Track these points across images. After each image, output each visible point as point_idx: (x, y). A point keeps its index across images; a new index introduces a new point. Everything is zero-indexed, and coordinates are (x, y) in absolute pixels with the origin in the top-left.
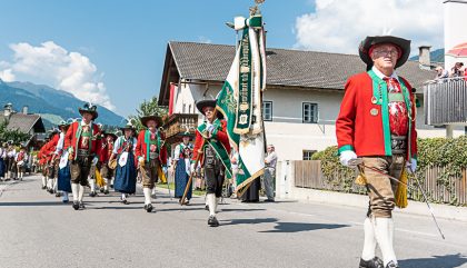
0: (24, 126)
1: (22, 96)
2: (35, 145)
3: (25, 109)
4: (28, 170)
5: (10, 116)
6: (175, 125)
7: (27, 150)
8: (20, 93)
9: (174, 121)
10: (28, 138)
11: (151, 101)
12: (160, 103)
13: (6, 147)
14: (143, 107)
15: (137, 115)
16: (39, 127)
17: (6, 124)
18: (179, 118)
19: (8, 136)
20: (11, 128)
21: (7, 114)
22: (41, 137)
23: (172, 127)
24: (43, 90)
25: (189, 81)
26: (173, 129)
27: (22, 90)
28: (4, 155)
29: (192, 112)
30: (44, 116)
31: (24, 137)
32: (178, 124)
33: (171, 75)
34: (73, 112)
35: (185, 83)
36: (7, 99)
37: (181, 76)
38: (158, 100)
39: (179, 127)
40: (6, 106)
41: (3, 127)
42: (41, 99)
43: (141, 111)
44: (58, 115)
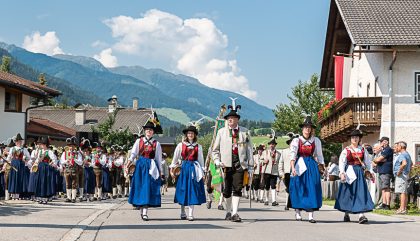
1: (130, 85)
3: (135, 102)
5: (115, 113)
6: (346, 115)
8: (124, 82)
9: (344, 109)
11: (309, 83)
12: (323, 84)
13: (112, 153)
14: (297, 92)
15: (288, 103)
17: (111, 123)
18: (352, 103)
19: (114, 138)
20: (117, 129)
21: (111, 110)
23: (341, 119)
24: (157, 75)
25: (366, 49)
26: (344, 121)
27: (129, 77)
28: (110, 164)
29: (372, 95)
30: (160, 112)
32: (350, 112)
33: (338, 42)
34: (199, 104)
35: (360, 52)
36: (111, 90)
37: (353, 42)
38: (319, 80)
39: (352, 117)
40: (110, 100)
41: (107, 128)
42: (154, 88)
43: (294, 98)
44: (179, 109)
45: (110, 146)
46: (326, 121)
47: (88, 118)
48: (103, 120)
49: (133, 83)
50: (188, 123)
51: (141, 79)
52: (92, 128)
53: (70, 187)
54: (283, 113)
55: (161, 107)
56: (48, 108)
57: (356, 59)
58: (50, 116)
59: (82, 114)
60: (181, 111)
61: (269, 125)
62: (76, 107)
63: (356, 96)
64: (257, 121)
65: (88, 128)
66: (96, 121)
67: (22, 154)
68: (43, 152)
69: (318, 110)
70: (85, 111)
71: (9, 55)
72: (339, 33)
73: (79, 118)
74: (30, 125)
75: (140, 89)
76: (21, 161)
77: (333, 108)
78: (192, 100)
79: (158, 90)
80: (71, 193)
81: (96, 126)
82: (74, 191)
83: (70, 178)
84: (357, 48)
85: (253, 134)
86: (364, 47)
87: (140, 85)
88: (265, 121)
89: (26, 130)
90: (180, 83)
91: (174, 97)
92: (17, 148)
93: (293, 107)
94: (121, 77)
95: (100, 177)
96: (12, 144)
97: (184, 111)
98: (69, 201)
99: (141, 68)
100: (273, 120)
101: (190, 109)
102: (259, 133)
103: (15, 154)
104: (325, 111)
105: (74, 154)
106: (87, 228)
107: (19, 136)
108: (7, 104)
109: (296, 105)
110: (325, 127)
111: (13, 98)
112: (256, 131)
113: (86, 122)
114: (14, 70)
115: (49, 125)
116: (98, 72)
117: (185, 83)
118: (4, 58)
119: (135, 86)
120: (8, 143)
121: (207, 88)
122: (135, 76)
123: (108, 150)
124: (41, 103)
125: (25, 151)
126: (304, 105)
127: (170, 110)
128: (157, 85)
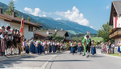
0: (62, 35)
1: (60, 24)
2: (65, 41)
3: (62, 29)
4: (64, 50)
5: (57, 31)
6: (116, 32)
7: (63, 43)
8: (59, 23)
9: (115, 31)
11: (106, 24)
12: (110, 24)
13: (56, 42)
14: (103, 26)
15: (101, 29)
16: (67, 35)
17: (56, 34)
19: (56, 38)
20: (57, 35)
21: (56, 31)
22: (67, 38)
23: (114, 33)
24: (68, 22)
26: (115, 34)
27: (60, 22)
28: (55, 45)
30: (68, 31)
31: (62, 38)
32: (117, 31)
33: (114, 13)
34: (78, 29)
36: (55, 26)
37: (118, 14)
38: (109, 23)
39: (117, 33)
40: (55, 28)
41: (55, 35)
43: (103, 28)
44: (73, 30)
45: (55, 40)
46: (111, 34)
47: (50, 33)
48: (54, 33)
49: (61, 24)
50: (75, 34)
51: (63, 23)
52: (51, 35)
53: (46, 51)
54: (100, 31)
55: (68, 30)
56: (39, 30)
57: (118, 18)
58: (40, 32)
59: (48, 32)
61: (96, 35)
62: (47, 30)
63: (118, 27)
64: (93, 33)
65: (50, 35)
66: (52, 34)
67: (33, 42)
68: (39, 42)
69: (109, 31)
70: (49, 31)
71: (30, 17)
72: (114, 11)
73: (48, 33)
74: (35, 35)
75: (63, 25)
76: (33, 44)
77: (112, 30)
78: (76, 28)
80: (46, 52)
81: (52, 35)
82: (47, 52)
83: (46, 48)
84: (118, 15)
85: (92, 37)
86: (120, 15)
87: (63, 24)
88: (95, 33)
89: (34, 36)
91: (72, 27)
92: (32, 41)
93: (102, 30)
94: (58, 22)
95: (53, 48)
96: (31, 40)
98: (46, 54)
99: (63, 20)
100: (97, 33)
101: (76, 30)
102: (94, 36)
103: (31, 42)
104: (111, 31)
105: (46, 42)
106: (50, 61)
107: (32, 38)
108: (29, 29)
109: (103, 29)
110: (110, 35)
111: (30, 28)
112: (93, 36)
113: (49, 34)
114: (31, 20)
115: (40, 35)
116: (53, 21)
117: (75, 24)
118: (28, 18)
119: (62, 25)
120: (30, 39)
121: (80, 25)
123: (55, 41)
124: (38, 29)
125: (34, 41)
126: (105, 29)
127: (71, 31)
128: (67, 24)
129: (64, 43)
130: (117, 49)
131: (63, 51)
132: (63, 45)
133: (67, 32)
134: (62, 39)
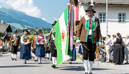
0: (2, 29)
2: (7, 38)
3: (2, 21)
4: (4, 51)
10: (4, 35)
16: (9, 29)
22: (10, 34)
24: (11, 11)
30: (11, 24)
34: (26, 21)
35: (81, 5)
37: (79, 2)
42: (9, 15)
44: (18, 23)
50: (22, 29)
55: (12, 22)
57: (80, 7)
60: (19, 24)
64: (46, 28)
75: (4, 16)
78: (23, 20)
79: (11, 16)
84: (80, 4)
86: (82, 3)
90: (19, 14)
91: (17, 19)
97: (20, 24)
99: (4, 8)
101: (22, 24)
102: (47, 32)
112: (46, 32)
119: (2, 15)
121: (29, 16)
122: (2, 11)
127: (15, 24)
128: (10, 15)
129: (5, 42)
130: (78, 49)
131: (3, 53)
132: (4, 45)
133: (10, 26)
134: (2, 36)
